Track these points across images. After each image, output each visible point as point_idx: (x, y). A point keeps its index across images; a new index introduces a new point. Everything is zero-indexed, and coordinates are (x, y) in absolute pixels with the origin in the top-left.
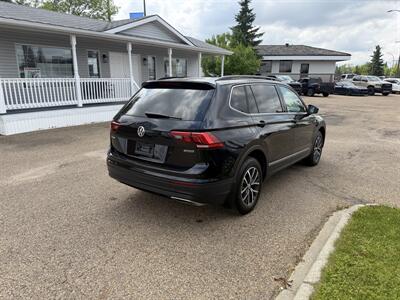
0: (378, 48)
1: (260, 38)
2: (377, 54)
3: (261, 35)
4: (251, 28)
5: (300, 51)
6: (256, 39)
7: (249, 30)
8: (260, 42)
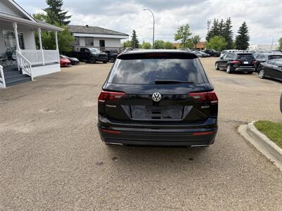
0: (134, 32)
1: (69, 20)
2: (134, 36)
3: (69, 17)
4: (60, 11)
5: (98, 31)
6: (66, 20)
7: (59, 13)
8: (69, 22)
